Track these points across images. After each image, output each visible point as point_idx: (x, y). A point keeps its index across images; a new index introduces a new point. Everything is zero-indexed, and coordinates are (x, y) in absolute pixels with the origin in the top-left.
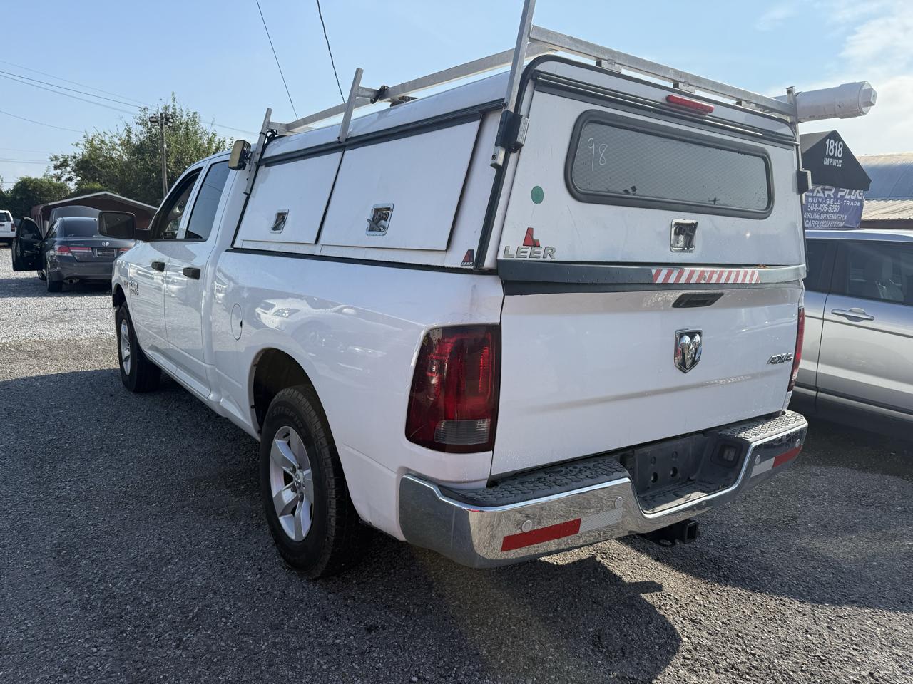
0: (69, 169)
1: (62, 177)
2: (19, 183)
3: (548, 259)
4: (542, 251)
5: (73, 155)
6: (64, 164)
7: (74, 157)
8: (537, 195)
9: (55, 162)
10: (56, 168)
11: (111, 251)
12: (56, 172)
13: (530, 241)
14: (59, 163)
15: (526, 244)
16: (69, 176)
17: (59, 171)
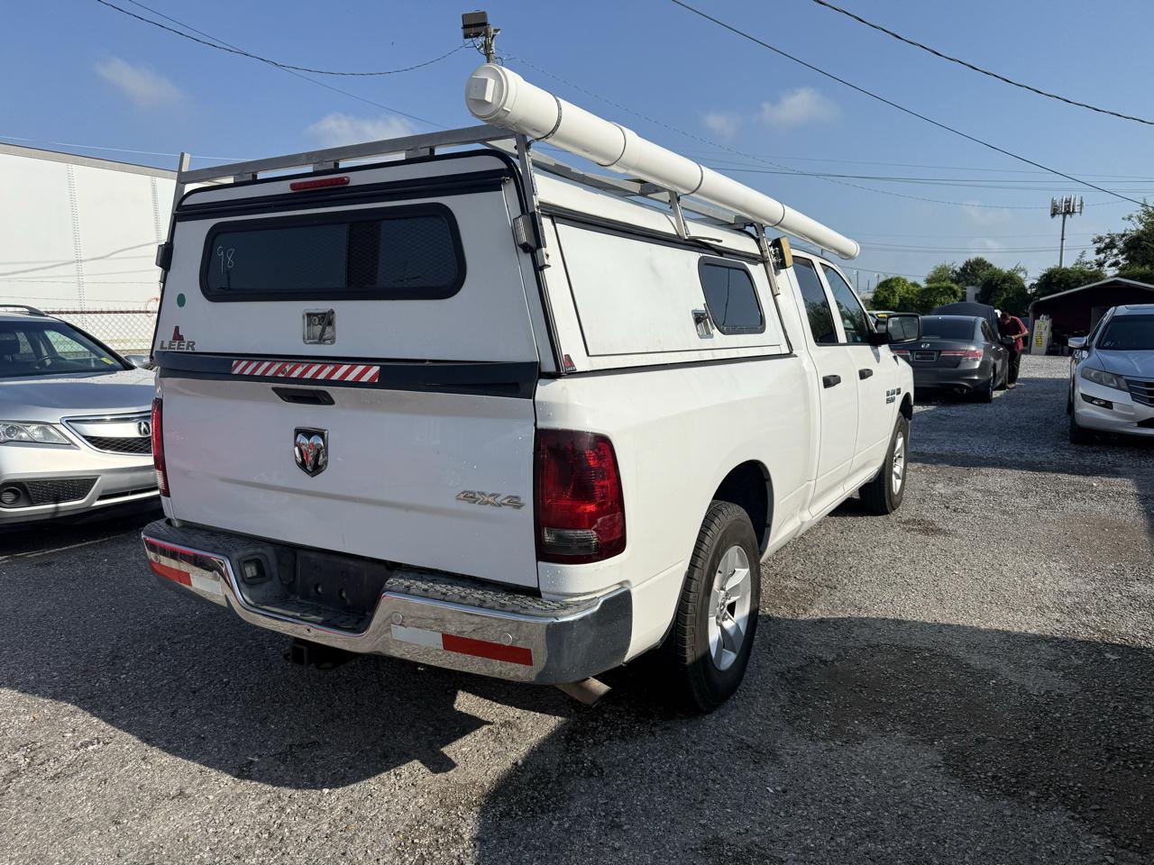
0: (1115, 251)
1: (1105, 262)
2: (1045, 275)
3: (190, 350)
4: (186, 344)
5: (1122, 232)
6: (1111, 245)
7: (1124, 235)
8: (181, 300)
9: (1098, 245)
10: (1099, 251)
11: (931, 354)
12: (1097, 257)
13: (178, 337)
14: (1103, 246)
15: (175, 339)
16: (1114, 260)
17: (1102, 256)
